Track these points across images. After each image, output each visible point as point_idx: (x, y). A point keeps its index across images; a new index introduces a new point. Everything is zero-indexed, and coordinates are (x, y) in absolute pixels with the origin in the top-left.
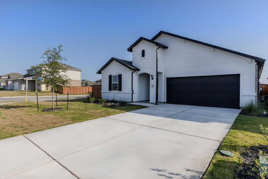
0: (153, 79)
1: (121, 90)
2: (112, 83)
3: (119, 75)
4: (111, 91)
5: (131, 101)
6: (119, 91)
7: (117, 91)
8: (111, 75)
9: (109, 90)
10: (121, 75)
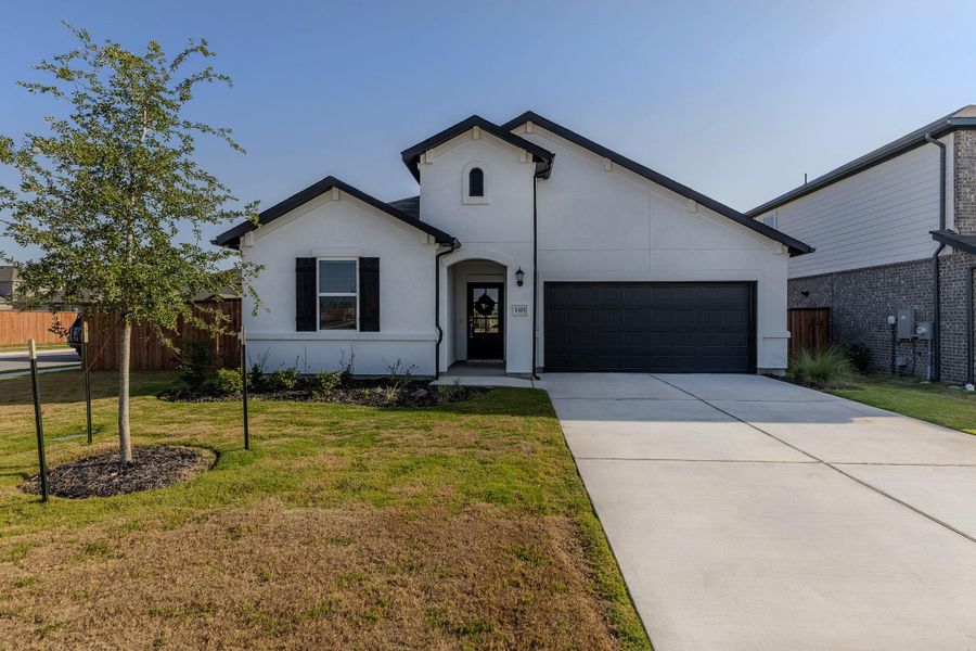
0: (520, 283)
1: (377, 329)
2: (319, 294)
3: (361, 259)
5: (434, 374)
6: (361, 330)
7: (355, 334)
8: (314, 260)
9: (298, 329)
10: (376, 260)
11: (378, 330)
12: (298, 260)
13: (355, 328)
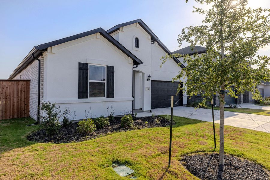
0: (148, 80)
2: (89, 81)
3: (107, 67)
4: (87, 97)
5: (132, 113)
6: (107, 97)
7: (104, 99)
8: (87, 64)
9: (79, 98)
10: (113, 68)
11: (114, 97)
12: (79, 64)
13: (105, 96)
